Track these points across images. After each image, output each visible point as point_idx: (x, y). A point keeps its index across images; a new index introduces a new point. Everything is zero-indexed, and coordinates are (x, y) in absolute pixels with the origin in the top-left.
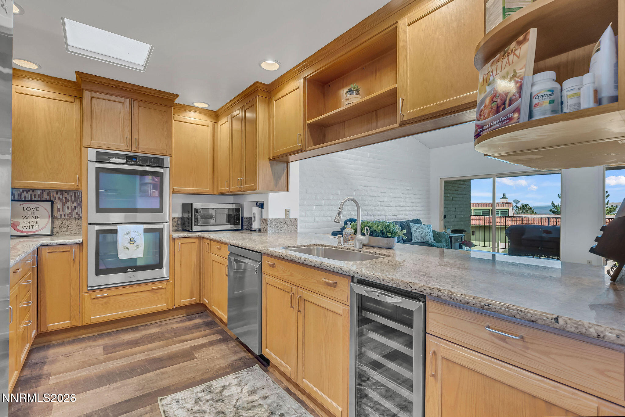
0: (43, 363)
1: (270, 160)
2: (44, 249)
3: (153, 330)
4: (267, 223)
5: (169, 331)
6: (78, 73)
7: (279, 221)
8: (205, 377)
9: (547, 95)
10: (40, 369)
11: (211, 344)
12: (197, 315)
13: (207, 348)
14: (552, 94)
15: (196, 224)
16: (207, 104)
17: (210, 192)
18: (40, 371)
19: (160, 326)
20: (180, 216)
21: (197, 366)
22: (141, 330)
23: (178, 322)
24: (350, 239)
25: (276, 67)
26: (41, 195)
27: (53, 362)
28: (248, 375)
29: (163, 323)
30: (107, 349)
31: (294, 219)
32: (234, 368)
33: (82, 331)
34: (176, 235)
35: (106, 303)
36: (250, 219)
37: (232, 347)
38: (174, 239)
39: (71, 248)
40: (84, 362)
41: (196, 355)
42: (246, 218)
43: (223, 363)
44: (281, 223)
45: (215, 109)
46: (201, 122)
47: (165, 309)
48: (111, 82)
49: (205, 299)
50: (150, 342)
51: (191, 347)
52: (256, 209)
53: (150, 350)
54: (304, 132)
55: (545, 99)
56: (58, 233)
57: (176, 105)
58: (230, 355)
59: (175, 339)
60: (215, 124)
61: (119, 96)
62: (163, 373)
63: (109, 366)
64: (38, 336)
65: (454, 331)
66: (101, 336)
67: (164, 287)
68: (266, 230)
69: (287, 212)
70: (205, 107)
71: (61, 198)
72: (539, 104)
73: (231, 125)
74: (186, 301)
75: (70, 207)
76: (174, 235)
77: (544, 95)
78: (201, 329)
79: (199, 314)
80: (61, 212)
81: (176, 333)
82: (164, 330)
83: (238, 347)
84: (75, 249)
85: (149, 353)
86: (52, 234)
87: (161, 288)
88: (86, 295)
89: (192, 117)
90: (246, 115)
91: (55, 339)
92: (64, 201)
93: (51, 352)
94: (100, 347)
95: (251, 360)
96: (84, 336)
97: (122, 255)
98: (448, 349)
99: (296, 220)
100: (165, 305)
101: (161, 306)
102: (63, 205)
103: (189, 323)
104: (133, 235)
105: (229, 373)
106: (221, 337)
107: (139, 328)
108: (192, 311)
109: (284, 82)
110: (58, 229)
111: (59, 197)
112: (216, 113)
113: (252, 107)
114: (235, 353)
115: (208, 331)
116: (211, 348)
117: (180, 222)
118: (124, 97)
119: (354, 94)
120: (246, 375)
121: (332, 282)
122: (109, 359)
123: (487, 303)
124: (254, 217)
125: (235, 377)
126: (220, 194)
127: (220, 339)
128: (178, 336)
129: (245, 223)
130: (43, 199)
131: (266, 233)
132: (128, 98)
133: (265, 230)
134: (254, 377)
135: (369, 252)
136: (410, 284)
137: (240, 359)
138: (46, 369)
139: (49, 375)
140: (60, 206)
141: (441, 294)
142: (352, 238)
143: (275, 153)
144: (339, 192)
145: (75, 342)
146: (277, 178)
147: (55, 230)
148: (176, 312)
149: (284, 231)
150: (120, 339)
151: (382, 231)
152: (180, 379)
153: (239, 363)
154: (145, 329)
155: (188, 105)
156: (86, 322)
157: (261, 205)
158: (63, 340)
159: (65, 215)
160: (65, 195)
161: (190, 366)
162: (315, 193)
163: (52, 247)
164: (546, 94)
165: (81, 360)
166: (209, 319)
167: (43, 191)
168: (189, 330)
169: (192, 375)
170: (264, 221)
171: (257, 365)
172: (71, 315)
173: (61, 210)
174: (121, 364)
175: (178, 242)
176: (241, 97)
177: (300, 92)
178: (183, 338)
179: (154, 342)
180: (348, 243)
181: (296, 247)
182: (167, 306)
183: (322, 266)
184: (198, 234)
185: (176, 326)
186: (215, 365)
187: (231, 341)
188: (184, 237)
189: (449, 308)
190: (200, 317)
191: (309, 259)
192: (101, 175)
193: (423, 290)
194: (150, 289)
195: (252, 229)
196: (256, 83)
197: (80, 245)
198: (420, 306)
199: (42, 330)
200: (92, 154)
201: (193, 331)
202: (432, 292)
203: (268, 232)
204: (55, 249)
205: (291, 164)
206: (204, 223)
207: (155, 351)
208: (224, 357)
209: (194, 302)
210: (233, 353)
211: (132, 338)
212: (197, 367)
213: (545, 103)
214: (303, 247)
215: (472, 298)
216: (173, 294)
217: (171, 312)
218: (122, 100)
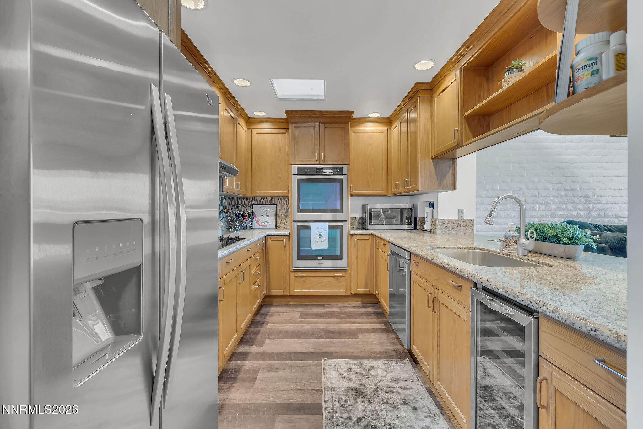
0: (267, 315)
1: (433, 159)
2: (269, 237)
3: (335, 309)
4: (436, 224)
5: (345, 313)
6: (286, 112)
7: (451, 222)
8: (361, 355)
9: (588, 66)
10: (265, 318)
11: (374, 331)
12: (371, 305)
13: (369, 333)
14: (595, 62)
15: (371, 223)
16: (379, 113)
17: (385, 193)
18: (264, 319)
19: (340, 307)
20: (361, 216)
21: (357, 344)
22: (327, 307)
23: (354, 307)
24: (512, 243)
25: (431, 64)
26: (270, 201)
27: (272, 315)
28: (396, 365)
29: (343, 306)
30: (303, 315)
31: (470, 219)
32: (387, 356)
33: (290, 299)
34: (352, 232)
35: (304, 281)
36: (423, 220)
37: (391, 338)
38: (351, 236)
39: (283, 238)
40: (287, 320)
41: (359, 336)
42: (420, 219)
43: (379, 349)
44: (454, 224)
45: (388, 115)
46: (376, 130)
47: (344, 294)
48: (306, 113)
49: (376, 292)
50: (330, 318)
51: (357, 329)
52: (428, 209)
53: (328, 323)
54: (460, 126)
55: (585, 71)
56: (279, 227)
57: (355, 120)
58: (387, 344)
59: (348, 320)
60: (389, 130)
61: (311, 122)
62: (331, 342)
63: (300, 327)
64: (267, 297)
65: (566, 359)
66: (301, 305)
67: (344, 275)
68: (436, 231)
69: (461, 212)
70: (378, 116)
71: (281, 202)
72: (580, 78)
73: (399, 129)
74: (361, 291)
75: (286, 209)
76: (351, 232)
77: (584, 66)
78: (370, 317)
79: (373, 304)
80: (281, 213)
81: (350, 316)
82: (342, 311)
83: (396, 339)
84: (285, 239)
85: (327, 325)
86: (276, 228)
87: (341, 276)
88: (292, 273)
89: (369, 127)
90: (411, 116)
91: (276, 301)
92: (283, 205)
93: (273, 309)
94: (298, 313)
95: (404, 354)
96: (291, 303)
97: (314, 246)
98: (560, 380)
99: (472, 221)
100: (345, 290)
101: (342, 291)
102: (283, 207)
103: (362, 310)
104: (321, 231)
105: (380, 358)
106: (384, 328)
107: (326, 306)
108: (366, 300)
109: (443, 76)
110: (279, 225)
111: (280, 202)
112: (389, 119)
113: (415, 108)
114: (393, 344)
115: (376, 320)
116: (373, 334)
117: (360, 221)
118: (315, 122)
119: (515, 72)
120: (394, 365)
121: (457, 285)
122: (302, 322)
123: (595, 328)
124: (426, 217)
125: (384, 363)
126: (393, 195)
127: (383, 329)
128: (351, 318)
129: (418, 224)
130: (272, 203)
131: (436, 233)
132: (317, 122)
133: (434, 231)
134: (401, 368)
135: (531, 260)
136: (518, 294)
137: (394, 350)
138: (268, 319)
139: (268, 323)
140: (280, 209)
141: (546, 309)
142: (515, 243)
143: (436, 151)
144: (550, 186)
145: (285, 306)
146: (441, 177)
147: (278, 225)
148: (354, 299)
149: (456, 232)
150: (312, 310)
151: (556, 236)
152: (342, 350)
153: (393, 353)
154: (329, 307)
155: (364, 118)
156: (292, 293)
157: (432, 205)
158: (280, 303)
159: (283, 214)
160: (283, 199)
161: (352, 343)
162: (512, 190)
163: (273, 237)
164: (586, 64)
165: (286, 319)
166: (380, 310)
167: (272, 197)
168: (360, 315)
169: (351, 350)
170: (434, 221)
171: (408, 359)
172: (284, 286)
173: (281, 211)
174: (307, 328)
175: (355, 238)
176: (406, 100)
177: (456, 85)
178: (354, 320)
179: (332, 318)
180: (510, 248)
181: (448, 249)
182: (346, 292)
183: (448, 267)
184: (372, 232)
185: (351, 310)
186: (372, 349)
187: (392, 333)
188: (359, 235)
189: (562, 329)
190: (373, 306)
191: (440, 259)
192: (301, 185)
193: (529, 302)
194: (334, 275)
195: (424, 229)
196: (417, 84)
197: (288, 236)
198: (531, 322)
199: (268, 293)
200: (294, 169)
201: (363, 317)
202: (538, 306)
203: (437, 232)
204: (275, 238)
205: (458, 161)
206: (387, 223)
207: (331, 325)
208: (381, 344)
209: (368, 293)
210: (390, 343)
211: (319, 311)
212: (357, 346)
213: (585, 76)
214: (457, 249)
215: (579, 319)
216: (351, 282)
217: (350, 298)
218: (313, 125)
